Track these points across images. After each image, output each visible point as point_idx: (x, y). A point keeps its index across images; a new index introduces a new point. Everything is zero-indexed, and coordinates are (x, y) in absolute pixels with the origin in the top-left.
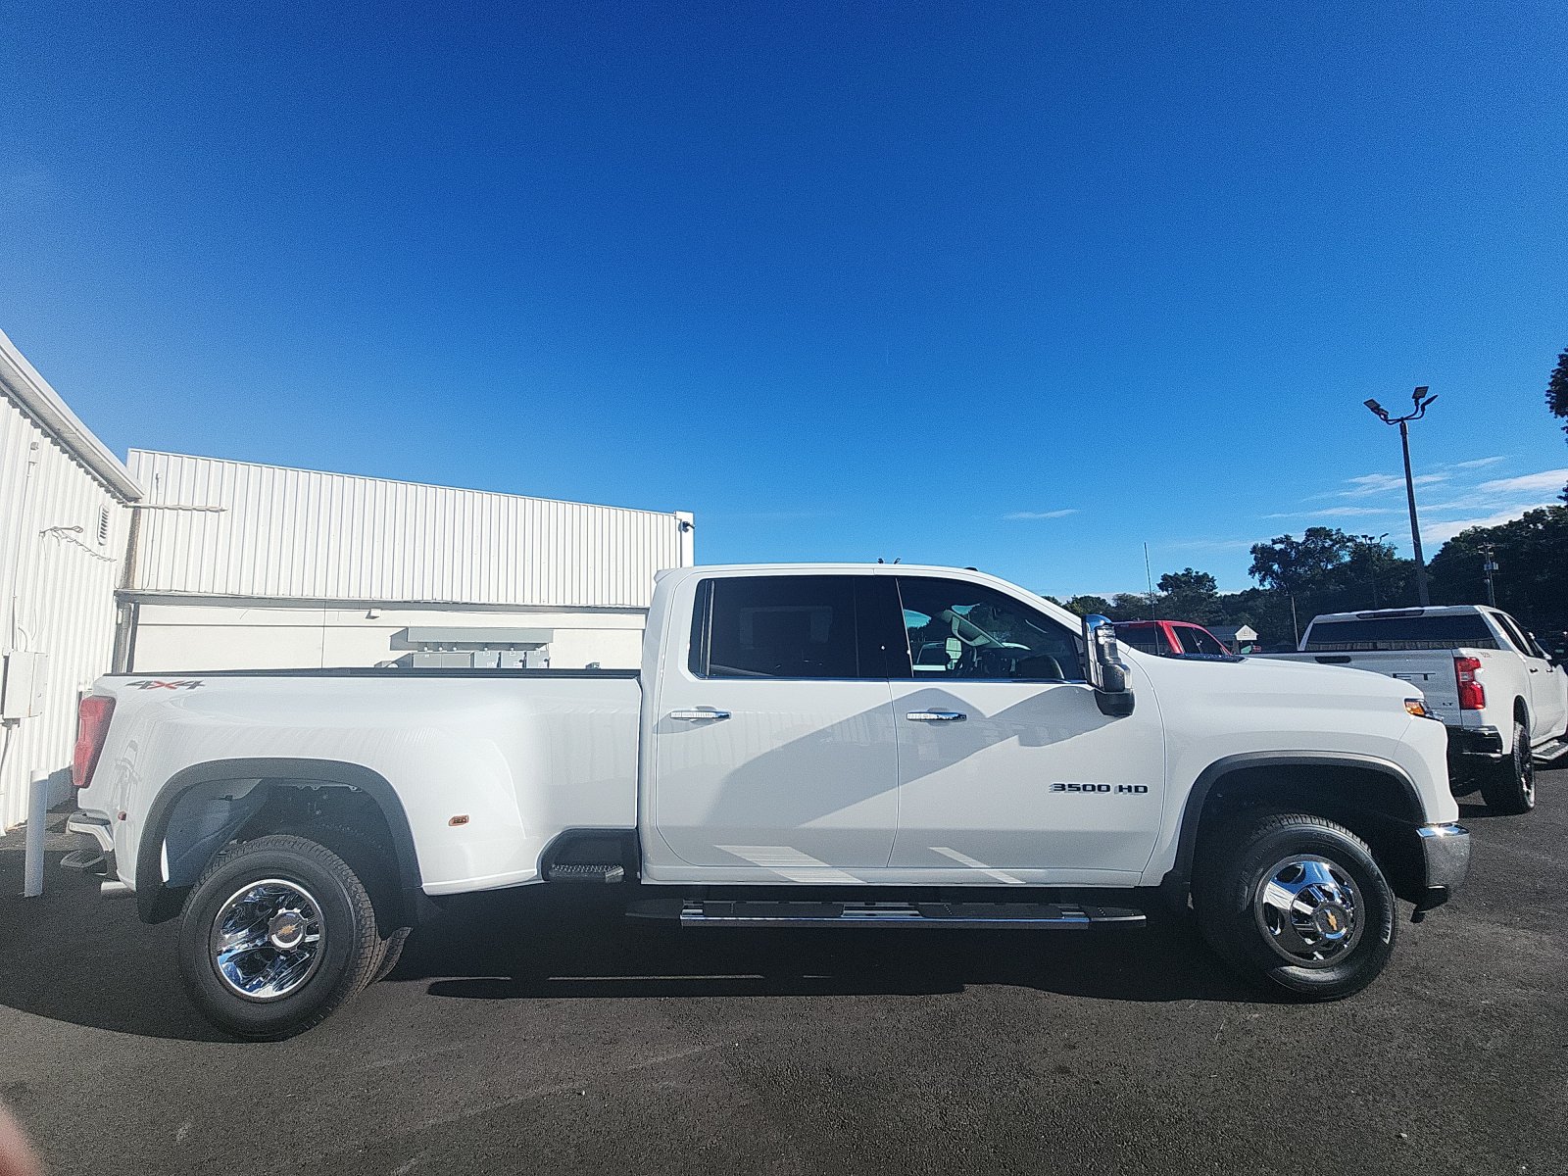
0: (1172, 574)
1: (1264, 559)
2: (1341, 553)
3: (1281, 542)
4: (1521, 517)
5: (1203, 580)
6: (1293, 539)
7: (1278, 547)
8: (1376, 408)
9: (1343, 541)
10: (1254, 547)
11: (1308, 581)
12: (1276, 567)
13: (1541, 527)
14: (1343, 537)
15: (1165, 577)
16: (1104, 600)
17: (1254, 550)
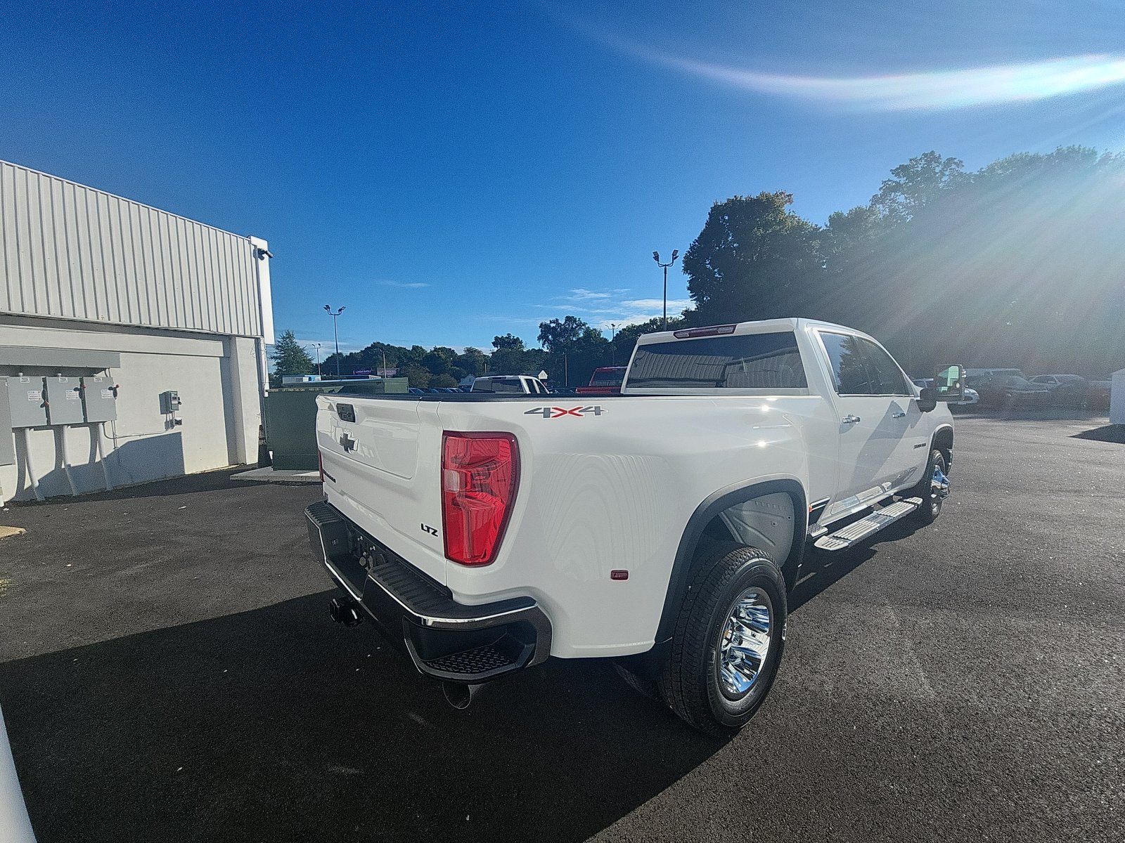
0: (500, 337)
1: (546, 331)
2: (580, 331)
3: (554, 323)
4: (648, 322)
5: (516, 341)
6: (560, 322)
7: (553, 325)
8: (657, 258)
9: (581, 325)
10: (541, 324)
11: (565, 346)
12: (550, 337)
13: (655, 327)
14: (581, 323)
15: (496, 338)
16: (453, 351)
17: (541, 326)
